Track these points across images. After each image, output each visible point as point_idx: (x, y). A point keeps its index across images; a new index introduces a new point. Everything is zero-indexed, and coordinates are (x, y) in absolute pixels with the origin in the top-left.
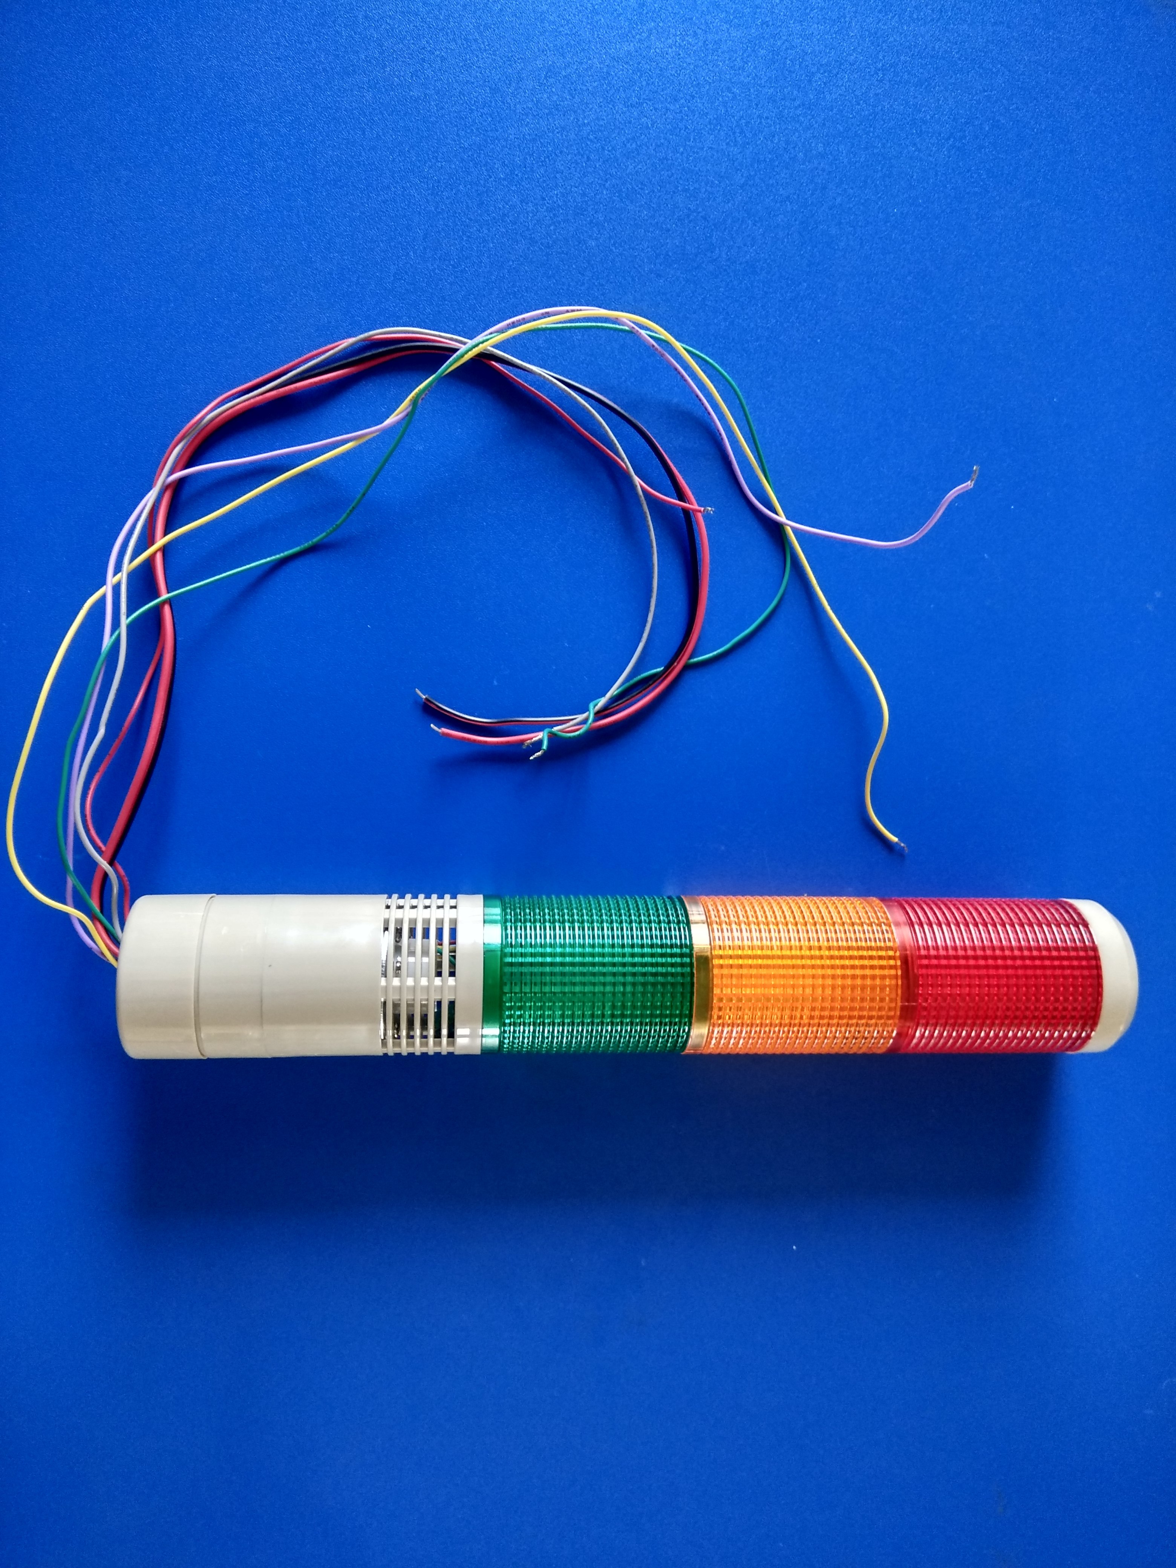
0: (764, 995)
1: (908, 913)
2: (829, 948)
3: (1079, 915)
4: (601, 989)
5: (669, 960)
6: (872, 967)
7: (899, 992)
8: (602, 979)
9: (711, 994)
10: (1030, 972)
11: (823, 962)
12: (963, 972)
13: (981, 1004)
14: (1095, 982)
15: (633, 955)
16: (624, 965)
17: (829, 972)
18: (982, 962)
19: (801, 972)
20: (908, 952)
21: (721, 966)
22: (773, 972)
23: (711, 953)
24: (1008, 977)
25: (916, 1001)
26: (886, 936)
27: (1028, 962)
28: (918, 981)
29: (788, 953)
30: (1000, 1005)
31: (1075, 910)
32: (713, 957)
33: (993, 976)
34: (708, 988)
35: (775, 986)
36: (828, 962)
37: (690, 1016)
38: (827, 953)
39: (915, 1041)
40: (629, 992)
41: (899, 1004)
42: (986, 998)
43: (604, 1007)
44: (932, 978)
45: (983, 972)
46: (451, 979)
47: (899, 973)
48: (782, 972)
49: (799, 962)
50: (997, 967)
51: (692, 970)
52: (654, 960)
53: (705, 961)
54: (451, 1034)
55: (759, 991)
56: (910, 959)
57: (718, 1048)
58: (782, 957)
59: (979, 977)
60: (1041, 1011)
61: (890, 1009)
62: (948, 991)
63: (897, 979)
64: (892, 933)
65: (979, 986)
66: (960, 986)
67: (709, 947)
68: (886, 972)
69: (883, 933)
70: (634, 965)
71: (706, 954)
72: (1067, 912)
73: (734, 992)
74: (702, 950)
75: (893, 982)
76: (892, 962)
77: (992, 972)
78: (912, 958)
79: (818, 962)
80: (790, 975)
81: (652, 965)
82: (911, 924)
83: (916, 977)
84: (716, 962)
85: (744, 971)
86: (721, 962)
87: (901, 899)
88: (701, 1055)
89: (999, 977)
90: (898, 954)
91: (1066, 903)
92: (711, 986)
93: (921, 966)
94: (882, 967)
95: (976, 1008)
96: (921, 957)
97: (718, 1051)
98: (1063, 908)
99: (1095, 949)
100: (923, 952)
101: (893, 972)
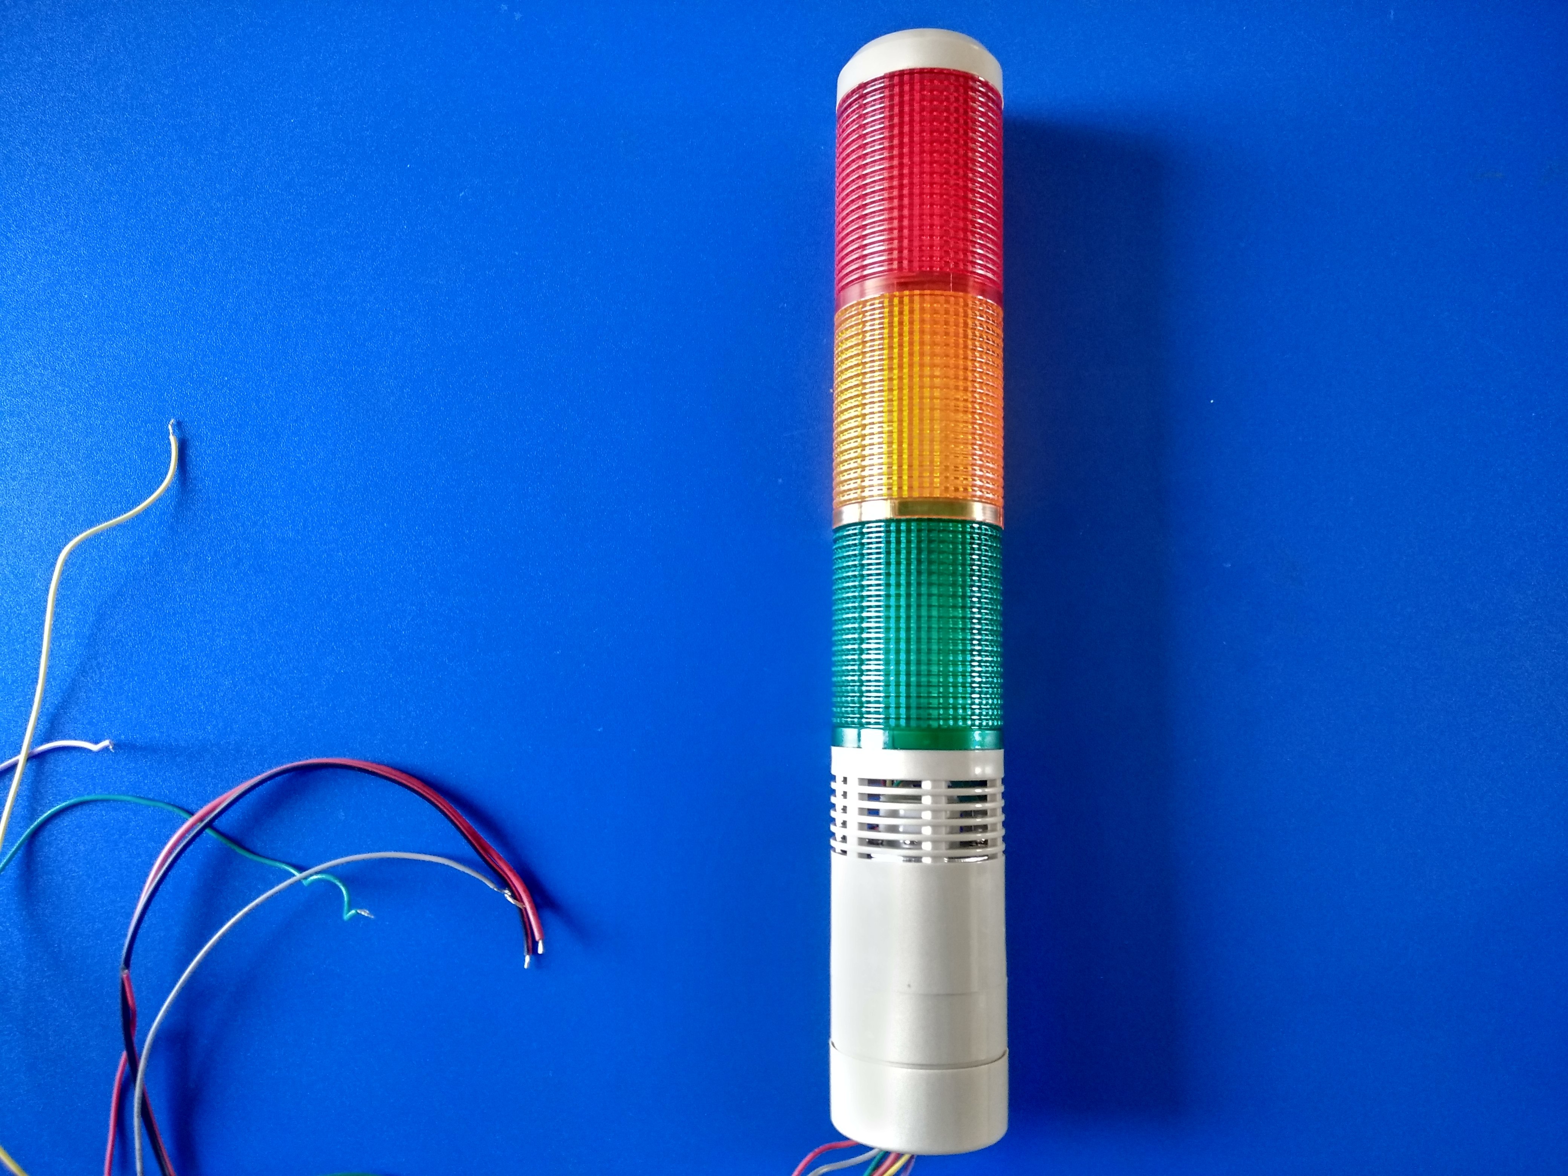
0: (941, 442)
1: (852, 281)
2: (891, 369)
3: (853, 92)
4: (934, 620)
5: (903, 545)
6: (911, 322)
7: (937, 292)
8: (924, 620)
9: (941, 500)
10: (917, 149)
11: (906, 376)
12: (916, 222)
13: (952, 202)
14: (927, 76)
15: (898, 585)
16: (908, 595)
17: (916, 369)
18: (906, 201)
19: (916, 401)
20: (895, 282)
21: (910, 488)
22: (916, 431)
23: (896, 499)
24: (922, 173)
25: (948, 275)
26: (877, 306)
27: (906, 150)
28: (926, 272)
29: (895, 414)
30: (952, 182)
31: (848, 96)
32: (900, 497)
33: (922, 188)
34: (934, 503)
35: (932, 430)
36: (906, 371)
37: (964, 522)
38: (896, 372)
39: (990, 275)
40: (938, 589)
41: (951, 293)
42: (945, 197)
43: (954, 617)
44: (923, 256)
45: (917, 200)
46: (924, 784)
47: (917, 292)
48: (916, 421)
49: (905, 403)
50: (911, 184)
51: (914, 520)
52: (904, 562)
53: (903, 506)
54: (983, 784)
55: (937, 447)
56: (902, 280)
57: (997, 491)
58: (900, 421)
59: (922, 204)
60: (960, 137)
61: (957, 304)
62: (937, 240)
63: (924, 295)
64: (874, 299)
65: (932, 205)
66: (932, 226)
67: (889, 501)
68: (917, 306)
69: (874, 309)
70: (908, 584)
71: (897, 504)
72: (850, 105)
73: (938, 474)
74: (893, 508)
75: (927, 298)
76: (906, 300)
77: (916, 190)
78: (902, 277)
79: (906, 381)
80: (919, 413)
81: (909, 564)
82: (864, 278)
83: (922, 273)
84: (905, 494)
85: (916, 463)
86: (905, 488)
87: (837, 288)
88: (1004, 508)
89: (922, 183)
90: (897, 293)
91: (840, 106)
92: (931, 500)
93: (911, 269)
94: (911, 312)
95: (956, 208)
96: (900, 268)
97: (1001, 491)
98: (846, 109)
99: (891, 76)
100: (895, 265)
101: (917, 298)
